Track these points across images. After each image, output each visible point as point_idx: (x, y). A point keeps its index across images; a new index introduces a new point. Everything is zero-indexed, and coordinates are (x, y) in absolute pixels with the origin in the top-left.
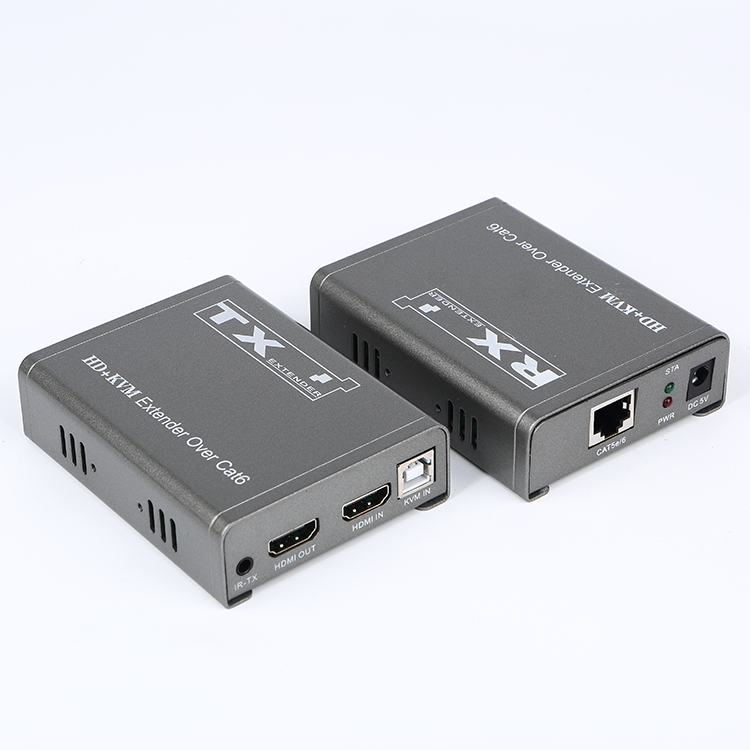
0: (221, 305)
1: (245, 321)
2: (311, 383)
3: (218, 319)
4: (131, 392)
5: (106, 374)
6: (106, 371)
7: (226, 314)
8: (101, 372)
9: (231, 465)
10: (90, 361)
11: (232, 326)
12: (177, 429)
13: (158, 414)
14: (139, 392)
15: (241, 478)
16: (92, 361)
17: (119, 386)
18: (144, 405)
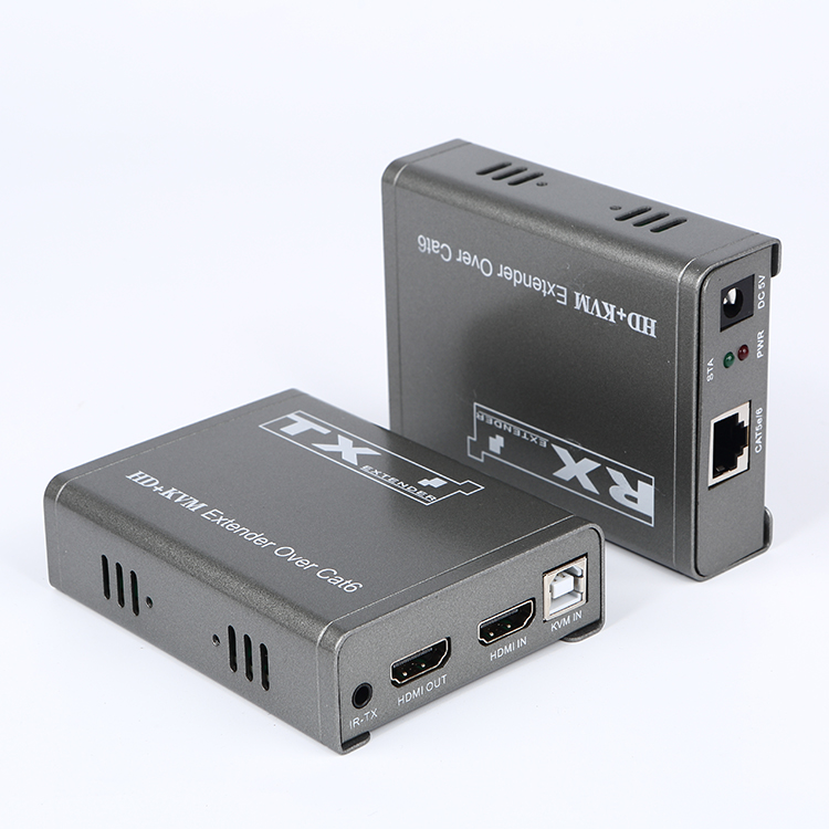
0: (292, 416)
1: (325, 431)
2: (420, 488)
3: (291, 430)
4: (194, 505)
5: (160, 489)
6: (158, 486)
7: (299, 425)
8: (153, 487)
9: (335, 573)
10: (136, 477)
11: (308, 437)
12: (259, 539)
13: (231, 525)
14: (203, 505)
15: (350, 586)
16: (139, 477)
17: (179, 500)
18: (213, 518)
